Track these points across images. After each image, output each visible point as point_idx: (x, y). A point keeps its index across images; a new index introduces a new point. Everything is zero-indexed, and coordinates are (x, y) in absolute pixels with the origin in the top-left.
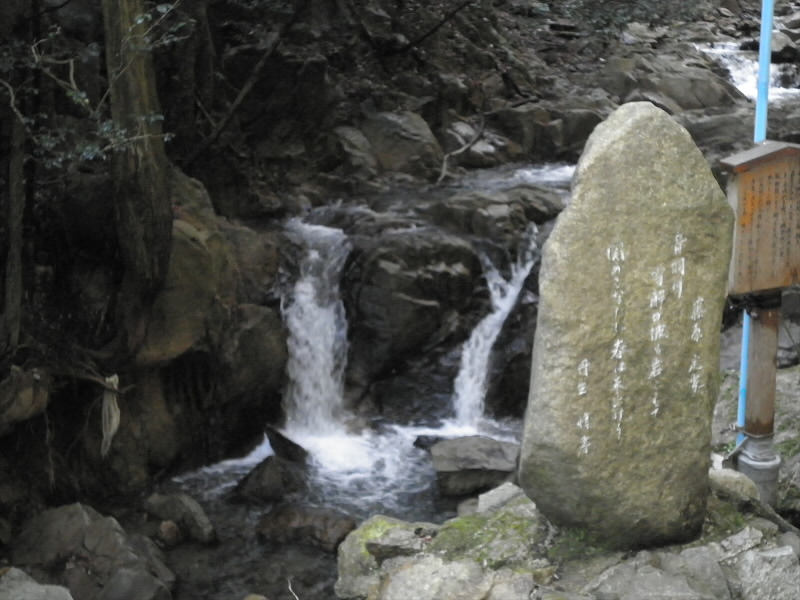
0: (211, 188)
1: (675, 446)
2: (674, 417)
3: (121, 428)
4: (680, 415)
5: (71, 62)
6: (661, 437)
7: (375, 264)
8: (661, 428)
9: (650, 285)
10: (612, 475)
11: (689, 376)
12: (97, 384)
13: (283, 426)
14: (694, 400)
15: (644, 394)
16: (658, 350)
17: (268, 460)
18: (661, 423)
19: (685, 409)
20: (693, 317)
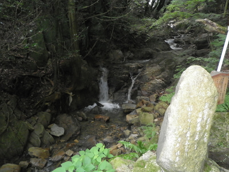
0: (87, 62)
1: (199, 156)
2: (200, 149)
3: (72, 101)
4: (201, 148)
5: (64, 42)
6: (196, 154)
7: (114, 75)
8: (196, 152)
9: (198, 117)
10: (184, 166)
11: (204, 138)
12: (69, 94)
13: (99, 101)
14: (205, 144)
15: (193, 145)
16: (198, 133)
17: (96, 106)
18: (196, 151)
19: (202, 146)
20: (207, 124)
